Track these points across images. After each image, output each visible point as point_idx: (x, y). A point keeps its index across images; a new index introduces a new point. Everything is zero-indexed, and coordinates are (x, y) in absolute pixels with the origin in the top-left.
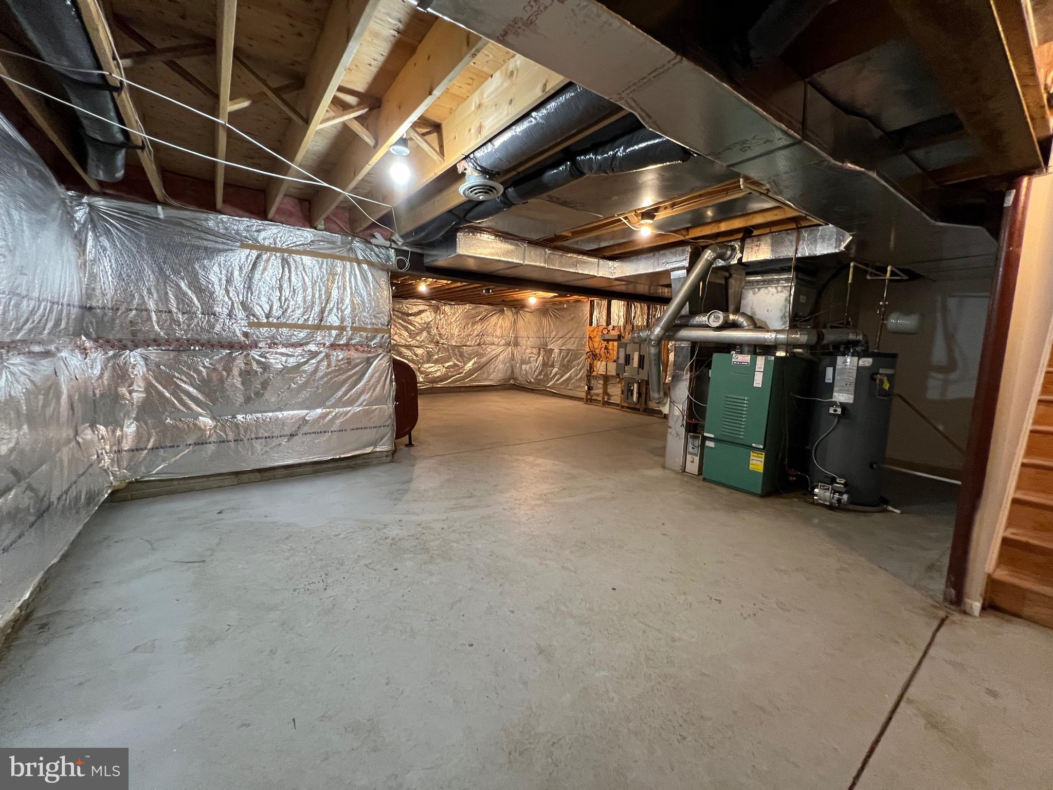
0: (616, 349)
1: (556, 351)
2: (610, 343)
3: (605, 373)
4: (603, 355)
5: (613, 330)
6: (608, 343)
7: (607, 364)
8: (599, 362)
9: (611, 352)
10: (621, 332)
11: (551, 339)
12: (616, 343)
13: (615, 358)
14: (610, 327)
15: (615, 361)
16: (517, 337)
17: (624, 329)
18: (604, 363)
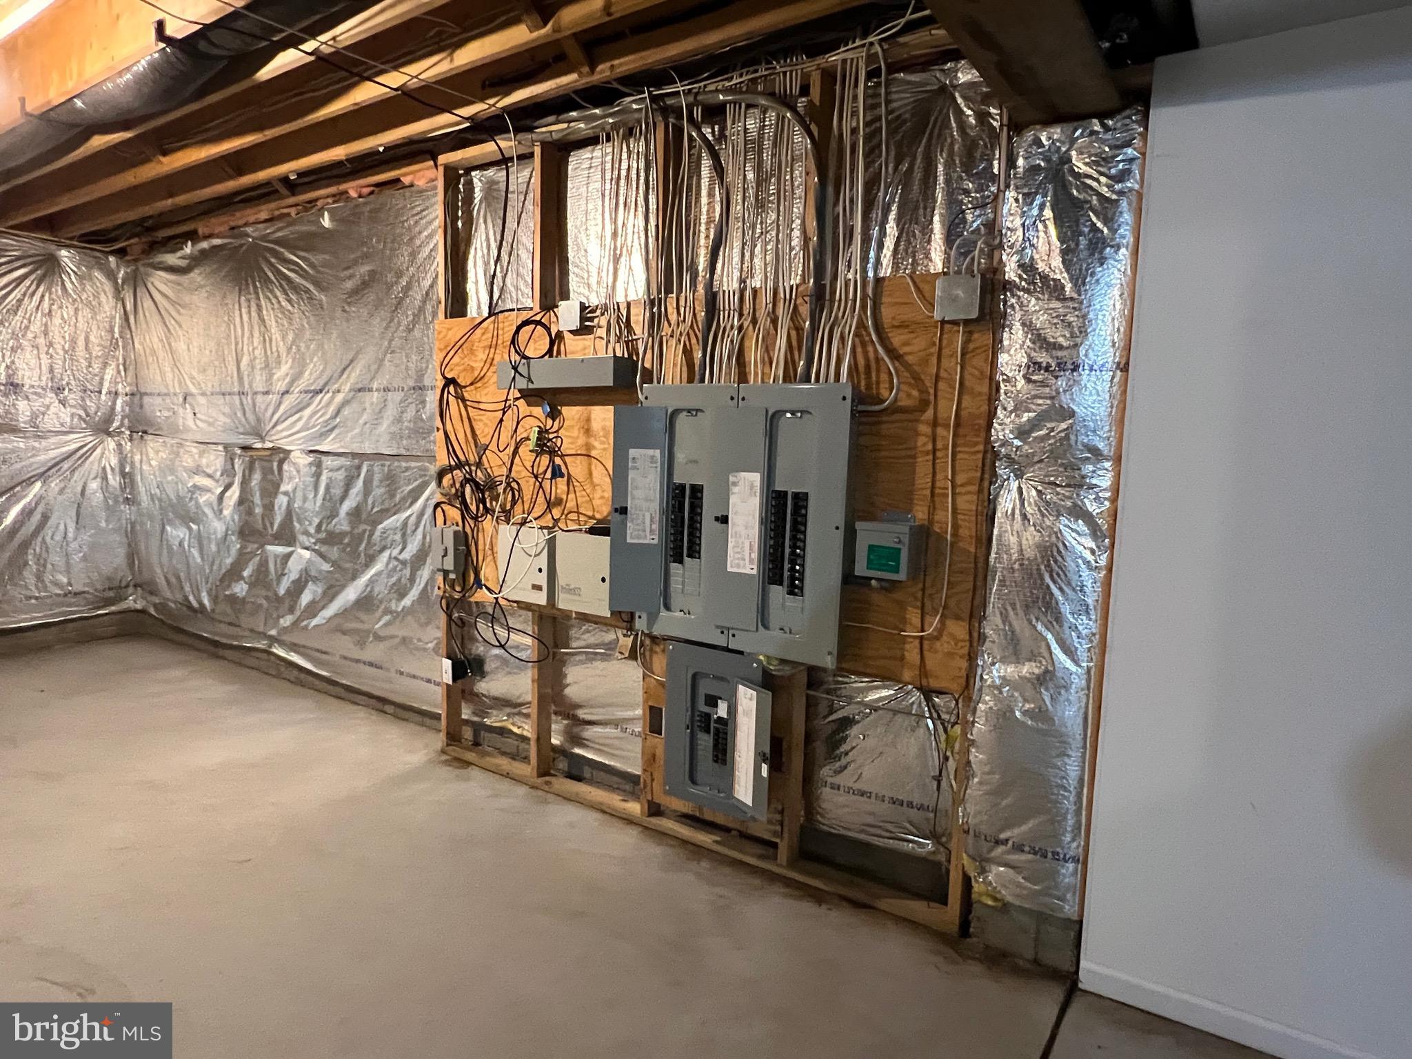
0: (603, 448)
1: (300, 459)
2: (570, 412)
3: (541, 599)
4: (528, 486)
5: (584, 329)
6: (554, 414)
7: (551, 543)
8: (506, 532)
9: (576, 468)
10: (631, 345)
11: (273, 398)
12: (603, 416)
13: (602, 507)
14: (567, 315)
15: (599, 530)
16: (142, 395)
17: (655, 322)
18: (534, 537)
